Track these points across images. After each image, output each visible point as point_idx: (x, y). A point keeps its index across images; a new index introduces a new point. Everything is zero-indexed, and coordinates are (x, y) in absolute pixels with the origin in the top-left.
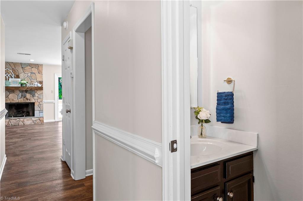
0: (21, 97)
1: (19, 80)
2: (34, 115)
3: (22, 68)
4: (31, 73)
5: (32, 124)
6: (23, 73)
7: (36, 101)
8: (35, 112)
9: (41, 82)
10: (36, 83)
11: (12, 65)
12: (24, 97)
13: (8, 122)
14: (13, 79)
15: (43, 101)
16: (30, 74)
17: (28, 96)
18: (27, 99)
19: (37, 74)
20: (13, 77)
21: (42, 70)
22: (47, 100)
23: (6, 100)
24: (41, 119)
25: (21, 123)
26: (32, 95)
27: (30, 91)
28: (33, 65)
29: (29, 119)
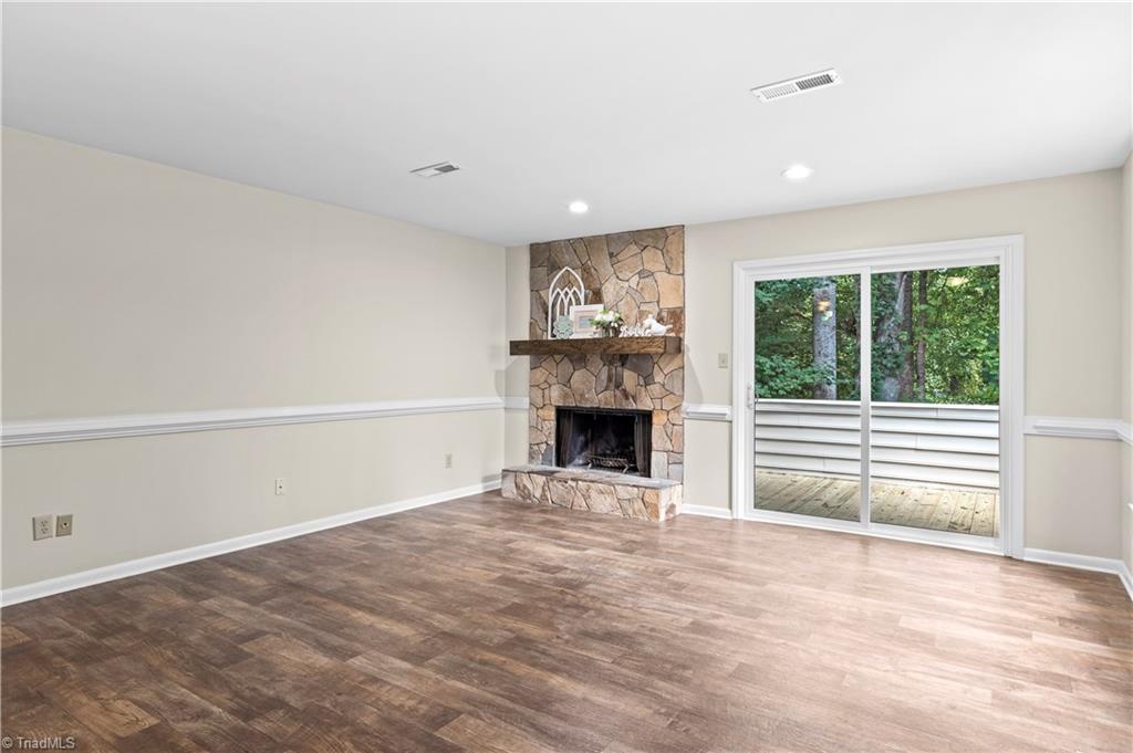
0: (605, 384)
1: (598, 310)
2: (648, 473)
3: (611, 255)
4: (639, 273)
5: (615, 513)
6: (614, 279)
7: (658, 407)
8: (655, 456)
9: (676, 317)
11: (581, 249)
12: (617, 386)
14: (583, 307)
15: (684, 404)
16: (637, 278)
17: (629, 378)
18: (626, 395)
19: (662, 277)
20: (583, 303)
21: (683, 252)
22: (700, 401)
23: (565, 396)
24: (646, 499)
25: (580, 503)
26: (645, 378)
27: (634, 360)
28: (649, 236)
29: (606, 486)
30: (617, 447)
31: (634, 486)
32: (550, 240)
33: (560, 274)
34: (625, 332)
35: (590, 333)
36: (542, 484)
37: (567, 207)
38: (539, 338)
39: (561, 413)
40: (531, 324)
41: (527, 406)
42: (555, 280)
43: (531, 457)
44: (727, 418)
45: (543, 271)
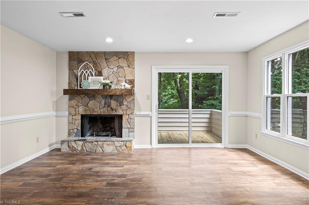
0: (103, 105)
1: (101, 79)
2: (121, 136)
3: (106, 59)
4: (117, 66)
5: (115, 152)
6: (107, 68)
7: (125, 113)
8: (123, 130)
9: (132, 82)
10: (124, 83)
11: (93, 56)
12: (109, 106)
13: (82, 146)
14: (94, 77)
15: (135, 112)
16: (116, 68)
17: (113, 103)
18: (112, 109)
19: (126, 69)
20: (94, 76)
21: (134, 61)
22: (140, 110)
23: (86, 110)
24: (127, 145)
25: (99, 150)
26: (119, 103)
27: (116, 97)
28: (121, 54)
29: (110, 142)
30: (103, 128)
31: (122, 141)
32: (79, 51)
33: (84, 64)
34: (113, 87)
35: (98, 87)
36: (81, 145)
37: (105, 40)
38: (73, 88)
39: (83, 117)
40: (69, 83)
41: (67, 115)
42: (81, 66)
43: (69, 134)
44: (150, 116)
45: (75, 63)
